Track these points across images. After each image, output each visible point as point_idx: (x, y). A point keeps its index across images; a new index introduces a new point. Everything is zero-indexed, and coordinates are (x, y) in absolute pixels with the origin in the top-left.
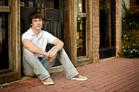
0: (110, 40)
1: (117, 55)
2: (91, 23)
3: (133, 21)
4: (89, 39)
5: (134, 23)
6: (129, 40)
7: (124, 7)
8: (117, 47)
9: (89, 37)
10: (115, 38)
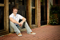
0: (45, 18)
1: (48, 24)
2: (37, 11)
3: (54, 10)
4: (36, 18)
6: (53, 18)
7: (51, 4)
8: (48, 21)
10: (47, 17)
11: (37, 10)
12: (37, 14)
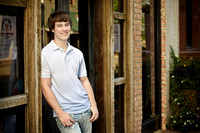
0: (153, 105)
2: (132, 92)
3: (186, 77)
4: (128, 115)
5: (188, 79)
8: (163, 115)
9: (128, 111)
10: (160, 102)
11: (132, 86)
12: (132, 102)
